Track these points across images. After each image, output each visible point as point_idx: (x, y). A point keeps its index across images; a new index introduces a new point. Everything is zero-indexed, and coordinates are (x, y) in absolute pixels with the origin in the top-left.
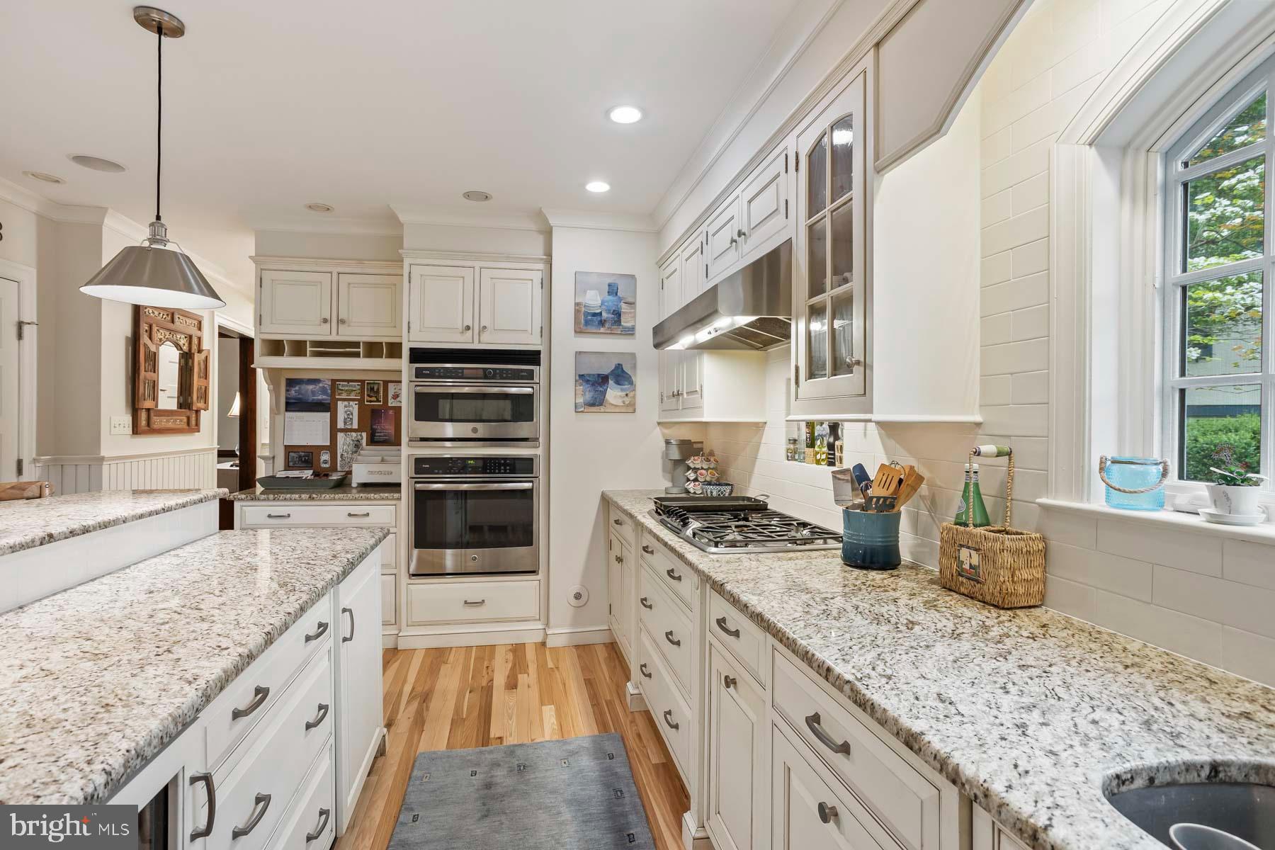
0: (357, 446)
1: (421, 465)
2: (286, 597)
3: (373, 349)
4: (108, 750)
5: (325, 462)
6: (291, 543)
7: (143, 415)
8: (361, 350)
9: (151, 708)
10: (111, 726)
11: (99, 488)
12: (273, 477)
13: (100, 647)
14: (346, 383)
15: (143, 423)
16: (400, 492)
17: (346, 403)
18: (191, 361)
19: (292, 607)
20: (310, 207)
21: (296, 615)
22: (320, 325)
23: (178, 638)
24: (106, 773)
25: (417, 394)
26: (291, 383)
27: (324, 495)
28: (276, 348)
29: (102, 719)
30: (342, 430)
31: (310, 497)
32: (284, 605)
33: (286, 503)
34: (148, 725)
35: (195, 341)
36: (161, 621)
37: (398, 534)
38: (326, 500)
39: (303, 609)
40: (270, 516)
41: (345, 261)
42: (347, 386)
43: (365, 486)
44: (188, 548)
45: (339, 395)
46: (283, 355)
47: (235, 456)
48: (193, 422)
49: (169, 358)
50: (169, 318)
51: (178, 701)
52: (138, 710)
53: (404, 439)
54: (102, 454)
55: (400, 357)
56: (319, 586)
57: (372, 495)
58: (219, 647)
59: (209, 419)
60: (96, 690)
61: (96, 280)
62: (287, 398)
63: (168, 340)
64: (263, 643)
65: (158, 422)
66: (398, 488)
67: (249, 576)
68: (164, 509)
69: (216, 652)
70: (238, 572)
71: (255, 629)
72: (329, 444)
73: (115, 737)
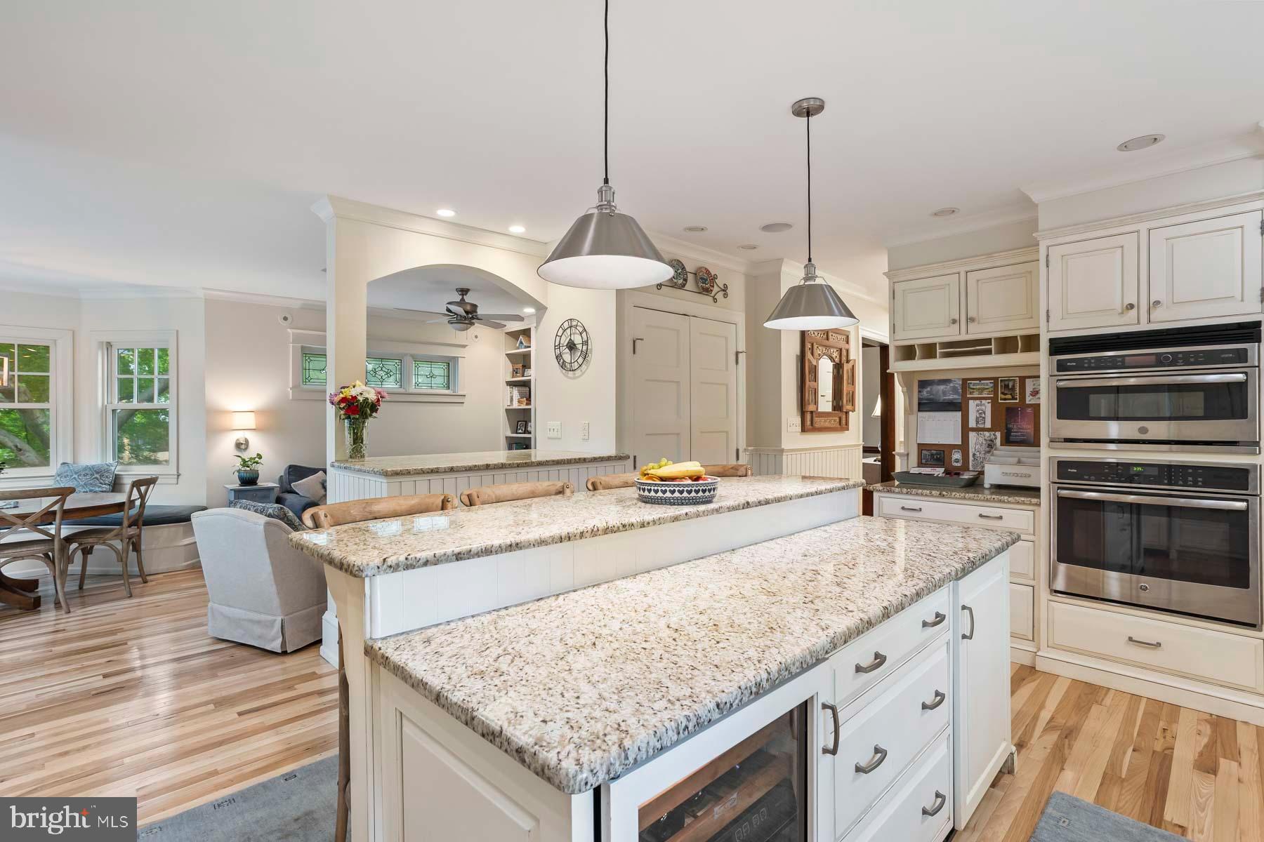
0: (991, 445)
1: (1065, 469)
2: (905, 581)
3: (1007, 345)
4: (770, 658)
5: (957, 461)
6: (916, 534)
7: (808, 417)
8: (993, 347)
9: (797, 639)
10: (772, 642)
11: (781, 473)
12: (907, 473)
13: (772, 587)
14: (978, 382)
15: (808, 423)
16: (1039, 497)
17: (978, 402)
18: (841, 370)
19: (910, 591)
20: (935, 214)
21: (912, 599)
22: (949, 326)
23: (819, 594)
24: (768, 672)
25: (1059, 390)
26: (923, 384)
27: (954, 494)
28: (908, 353)
29: (768, 636)
30: (973, 430)
31: (940, 494)
32: (902, 588)
33: (917, 498)
34: (793, 649)
35: (844, 353)
36: (810, 579)
37: (1037, 542)
38: (956, 498)
39: (918, 595)
40: (903, 508)
41: (971, 259)
42: (978, 384)
43: (1000, 488)
44: (834, 526)
45: (971, 393)
46: (914, 359)
47: (878, 452)
48: (844, 422)
49: (825, 368)
50: (825, 336)
51: (814, 640)
52: (789, 637)
53: (1044, 440)
54: (782, 447)
55: (1038, 350)
56: (937, 577)
57: (1006, 498)
58: (847, 608)
59: (856, 419)
60: (767, 615)
61: (773, 315)
62: (919, 399)
63: (824, 354)
64: (881, 616)
65: (820, 422)
66: (1037, 493)
67: (876, 558)
68: (816, 492)
69: (844, 612)
70: (868, 552)
71: (876, 602)
72: (960, 443)
73: (774, 651)
